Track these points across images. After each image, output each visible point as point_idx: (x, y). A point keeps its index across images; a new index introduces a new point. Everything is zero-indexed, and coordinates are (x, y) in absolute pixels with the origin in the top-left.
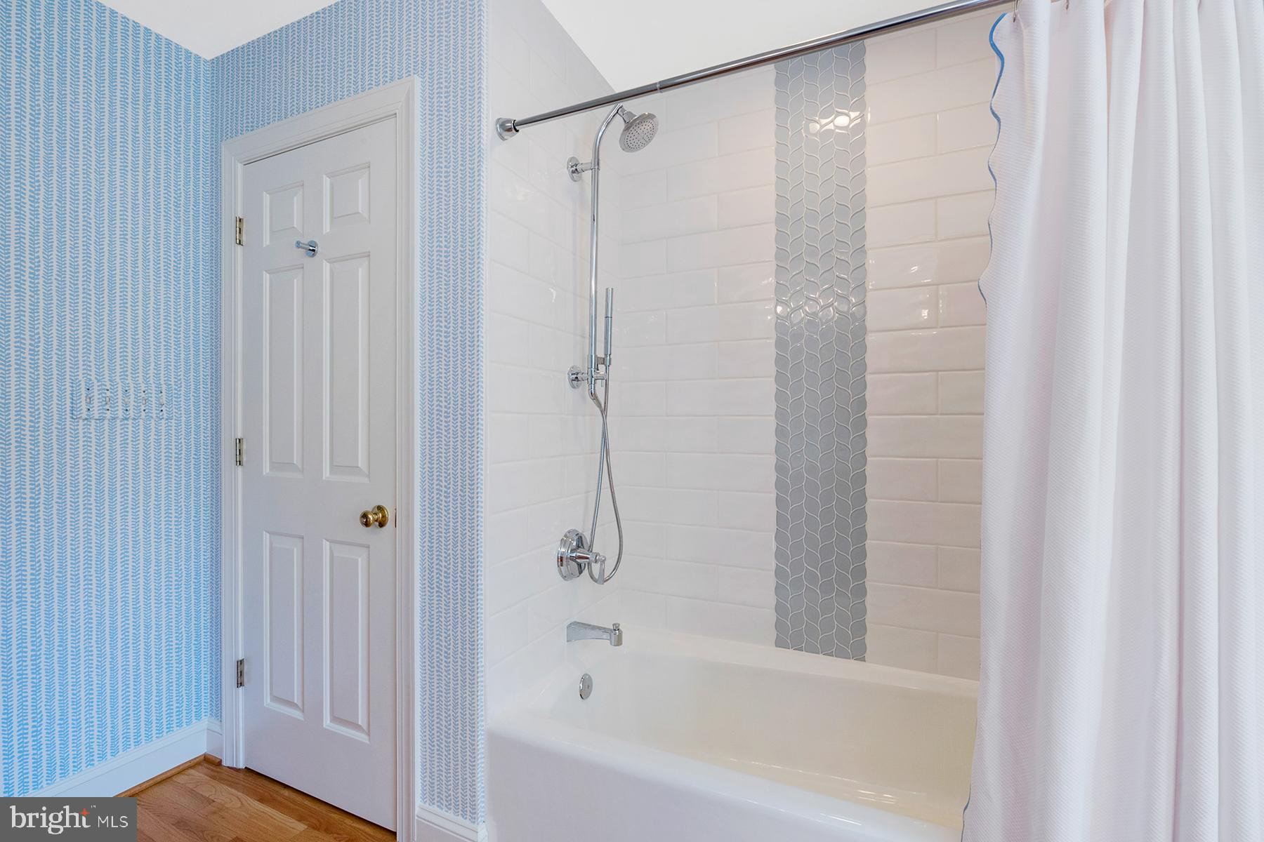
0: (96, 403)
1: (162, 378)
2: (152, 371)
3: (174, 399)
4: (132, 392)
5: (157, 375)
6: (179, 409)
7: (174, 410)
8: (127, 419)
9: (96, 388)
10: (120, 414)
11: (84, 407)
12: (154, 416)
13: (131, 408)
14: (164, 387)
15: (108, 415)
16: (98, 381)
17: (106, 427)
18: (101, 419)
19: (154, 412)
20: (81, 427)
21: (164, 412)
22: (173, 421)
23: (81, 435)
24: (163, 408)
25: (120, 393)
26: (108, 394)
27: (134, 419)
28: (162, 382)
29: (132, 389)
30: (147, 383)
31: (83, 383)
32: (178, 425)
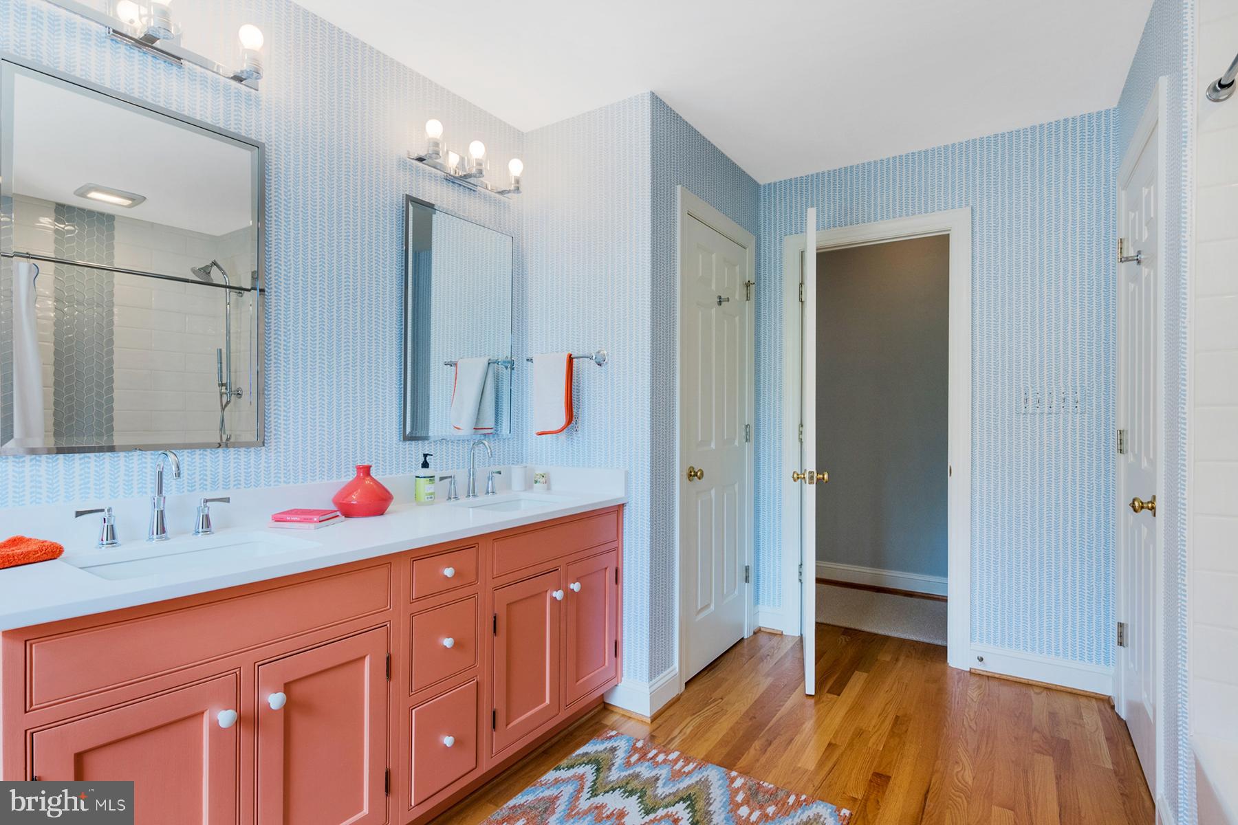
0: (1030, 402)
1: (1078, 382)
2: (1070, 377)
3: (1087, 398)
4: (1054, 394)
5: (1074, 380)
6: (1091, 405)
7: (1087, 406)
8: (1051, 414)
9: (1030, 393)
10: (1046, 410)
11: (1023, 406)
12: (1070, 411)
13: (1054, 405)
14: (1079, 388)
15: (1038, 411)
16: (1033, 388)
17: (1037, 419)
18: (1034, 414)
19: (1071, 408)
20: (1021, 419)
21: (1078, 408)
22: (1086, 415)
23: (1022, 425)
24: (1078, 405)
25: (1046, 395)
26: (1038, 396)
27: (1056, 414)
28: (1078, 385)
29: (1055, 391)
30: (1066, 386)
31: (1022, 390)
32: (1090, 418)
